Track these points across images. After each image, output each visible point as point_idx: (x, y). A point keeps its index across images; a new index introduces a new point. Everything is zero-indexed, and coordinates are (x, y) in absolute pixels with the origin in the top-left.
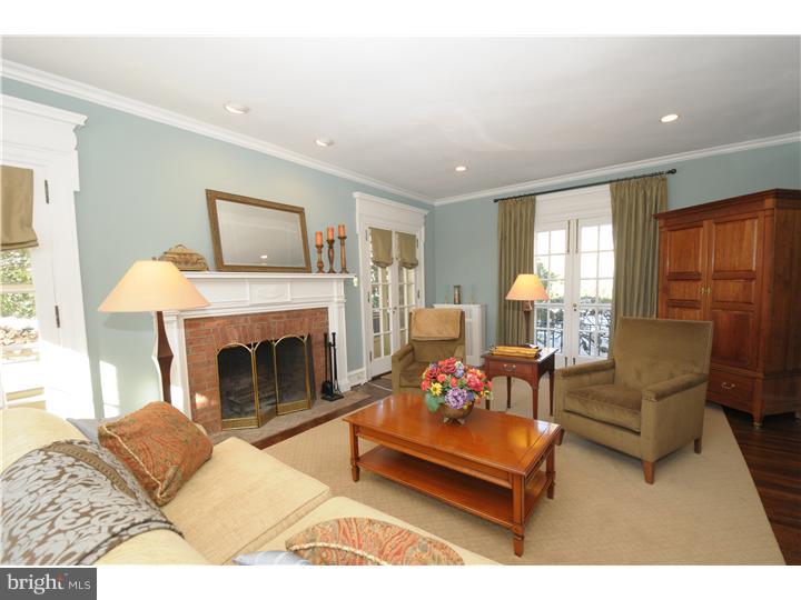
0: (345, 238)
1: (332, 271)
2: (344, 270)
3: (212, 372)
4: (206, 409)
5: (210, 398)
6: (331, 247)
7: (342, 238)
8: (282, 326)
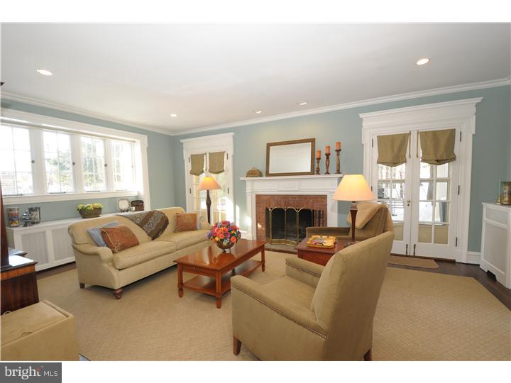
0: (340, 150)
1: (328, 173)
2: (339, 172)
3: (263, 217)
4: (261, 230)
5: (262, 225)
6: (328, 158)
7: (338, 151)
8: (296, 202)
